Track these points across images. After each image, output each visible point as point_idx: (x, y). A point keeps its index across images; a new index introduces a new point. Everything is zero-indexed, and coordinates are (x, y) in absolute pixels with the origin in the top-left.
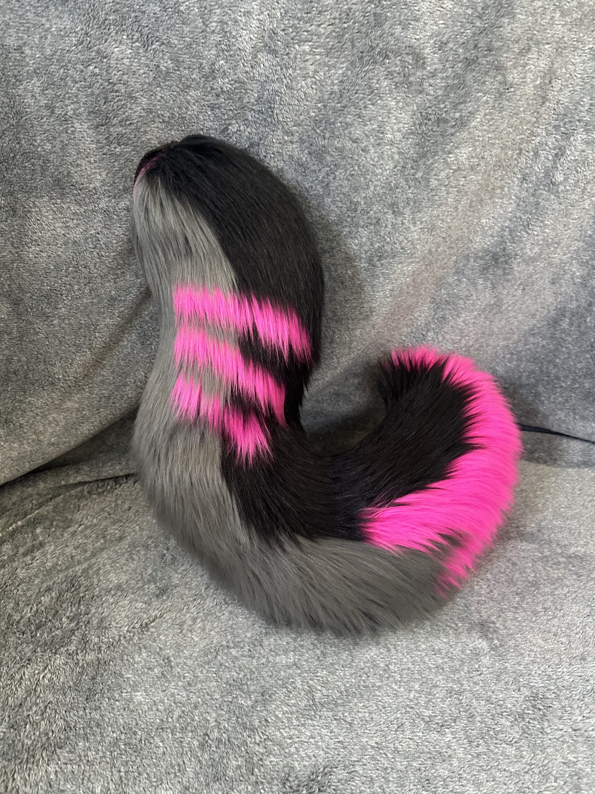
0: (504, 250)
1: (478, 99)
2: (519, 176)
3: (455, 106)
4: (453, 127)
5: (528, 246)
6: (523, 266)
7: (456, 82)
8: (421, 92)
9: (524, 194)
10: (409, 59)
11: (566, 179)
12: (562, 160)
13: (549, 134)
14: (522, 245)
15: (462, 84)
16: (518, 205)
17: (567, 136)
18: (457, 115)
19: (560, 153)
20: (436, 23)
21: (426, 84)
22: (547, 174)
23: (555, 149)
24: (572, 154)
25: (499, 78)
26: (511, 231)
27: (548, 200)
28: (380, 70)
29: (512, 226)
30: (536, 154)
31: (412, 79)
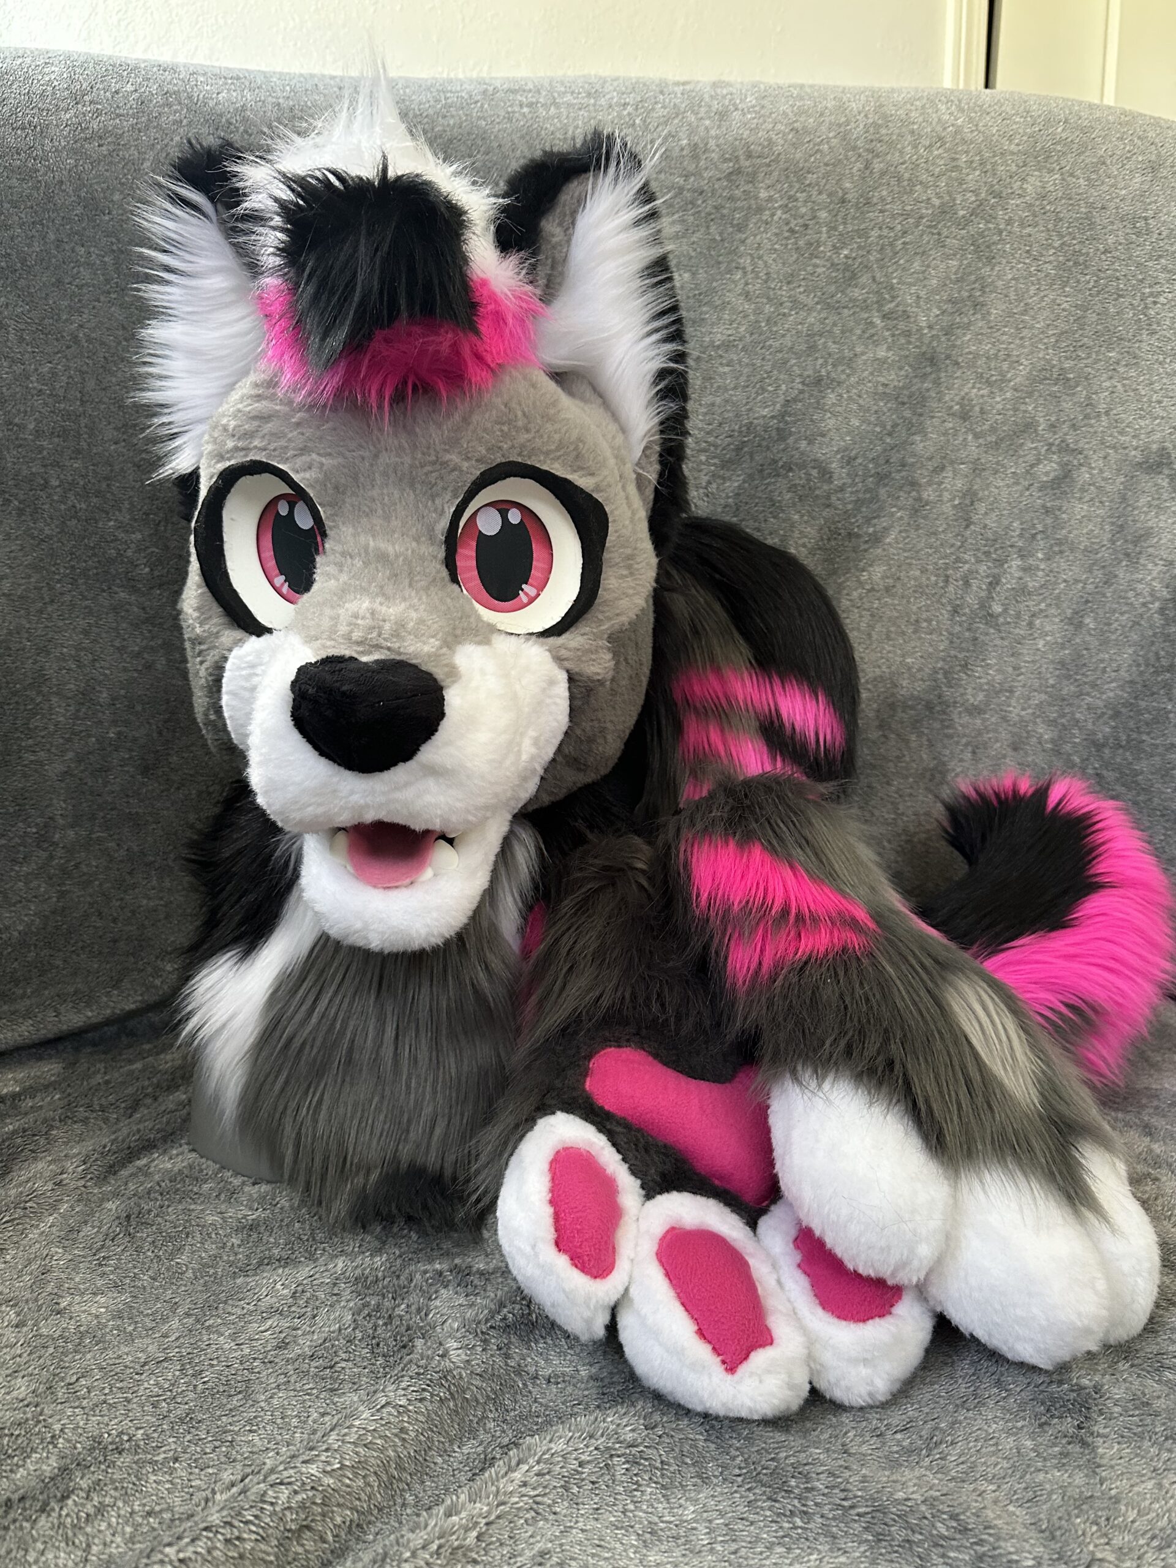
0: (940, 697)
1: (892, 514)
2: (949, 608)
3: (868, 521)
4: (866, 542)
5: (969, 691)
6: (966, 719)
7: (868, 496)
8: (828, 506)
9: (957, 629)
10: (814, 472)
11: (1005, 610)
12: (998, 589)
13: (979, 561)
14: (962, 690)
15: (875, 499)
16: (951, 642)
17: (1000, 562)
18: (871, 530)
19: (994, 582)
20: (842, 439)
21: (834, 498)
22: (982, 606)
23: (987, 577)
24: (1008, 583)
25: (914, 494)
26: (946, 673)
27: (987, 634)
28: (782, 483)
29: (947, 667)
30: (967, 584)
31: (817, 492)
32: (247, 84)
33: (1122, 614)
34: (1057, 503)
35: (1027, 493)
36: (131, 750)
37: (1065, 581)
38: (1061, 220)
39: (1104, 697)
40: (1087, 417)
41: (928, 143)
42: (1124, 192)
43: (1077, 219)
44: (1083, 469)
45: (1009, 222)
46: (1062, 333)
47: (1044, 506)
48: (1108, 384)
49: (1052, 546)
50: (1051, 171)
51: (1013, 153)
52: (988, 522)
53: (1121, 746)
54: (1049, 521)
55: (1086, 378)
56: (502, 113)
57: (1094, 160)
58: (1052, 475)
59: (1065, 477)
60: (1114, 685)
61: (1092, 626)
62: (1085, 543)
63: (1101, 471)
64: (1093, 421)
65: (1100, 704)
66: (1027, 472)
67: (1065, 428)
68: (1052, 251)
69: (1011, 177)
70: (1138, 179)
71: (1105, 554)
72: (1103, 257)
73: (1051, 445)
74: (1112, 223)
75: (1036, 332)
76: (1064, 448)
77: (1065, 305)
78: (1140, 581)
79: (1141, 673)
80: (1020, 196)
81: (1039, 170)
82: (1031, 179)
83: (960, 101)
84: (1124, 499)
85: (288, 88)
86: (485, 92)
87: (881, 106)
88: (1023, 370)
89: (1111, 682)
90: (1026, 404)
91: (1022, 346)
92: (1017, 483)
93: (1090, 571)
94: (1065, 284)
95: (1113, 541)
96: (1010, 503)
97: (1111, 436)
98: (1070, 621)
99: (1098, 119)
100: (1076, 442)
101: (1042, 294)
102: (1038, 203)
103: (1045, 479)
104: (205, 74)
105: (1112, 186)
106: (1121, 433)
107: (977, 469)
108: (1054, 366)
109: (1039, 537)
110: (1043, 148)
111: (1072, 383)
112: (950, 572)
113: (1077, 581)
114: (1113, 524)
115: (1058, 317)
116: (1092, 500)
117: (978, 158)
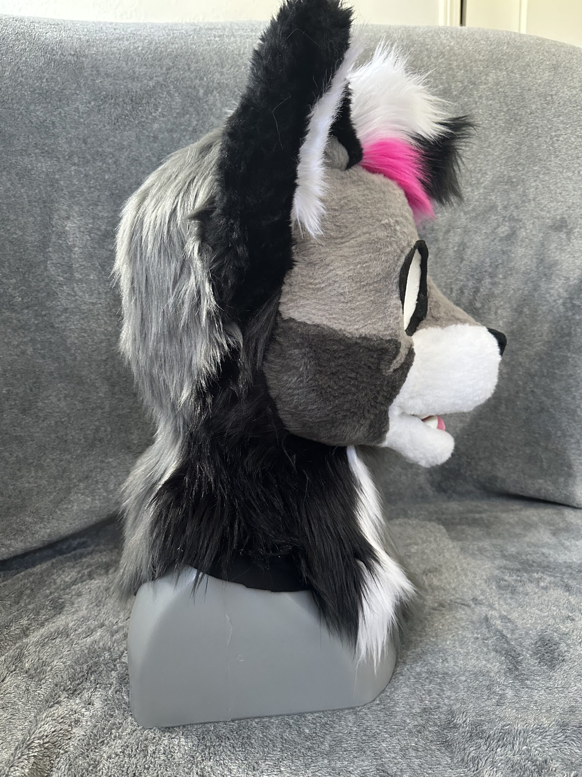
32: (63, 27)
33: (543, 306)
34: (509, 248)
35: (493, 243)
36: (15, 400)
37: (513, 289)
38: (507, 96)
39: (534, 350)
40: (523, 202)
41: (436, 55)
42: (540, 81)
43: (516, 96)
44: (522, 230)
45: (480, 97)
46: (509, 157)
47: (502, 250)
48: (534, 184)
49: (507, 271)
50: (501, 70)
51: (481, 61)
52: (472, 259)
53: (544, 376)
54: (505, 257)
55: (523, 181)
56: (204, 41)
57: (524, 64)
58: (506, 233)
59: (513, 234)
60: (540, 343)
61: (527, 313)
62: (523, 269)
63: (531, 231)
64: (527, 204)
65: (532, 353)
66: (493, 232)
67: (512, 208)
68: (502, 114)
69: (480, 74)
70: (547, 74)
71: (533, 274)
72: (530, 116)
73: (505, 217)
74: (534, 98)
75: (494, 157)
76: (512, 219)
77: (510, 143)
78: (552, 288)
79: (554, 337)
80: (485, 84)
81: (495, 69)
82: (491, 75)
83: (452, 33)
84: (543, 245)
85: (86, 30)
86: (194, 30)
87: (410, 36)
88: (489, 177)
89: (539, 341)
90: (490, 195)
91: (488, 165)
92: (487, 238)
93: (526, 283)
94: (510, 131)
95: (537, 268)
96: (483, 249)
97: (536, 212)
98: (516, 310)
99: (525, 42)
100: (518, 215)
101: (497, 137)
102: (495, 87)
103: (502, 235)
104: (39, 22)
105: (533, 78)
106: (542, 210)
107: (466, 231)
108: (505, 175)
109: (500, 266)
110: (496, 57)
111: (515, 184)
112: (453, 286)
113: (519, 289)
114: (537, 258)
115: (506, 149)
116: (526, 246)
117: (462, 63)
